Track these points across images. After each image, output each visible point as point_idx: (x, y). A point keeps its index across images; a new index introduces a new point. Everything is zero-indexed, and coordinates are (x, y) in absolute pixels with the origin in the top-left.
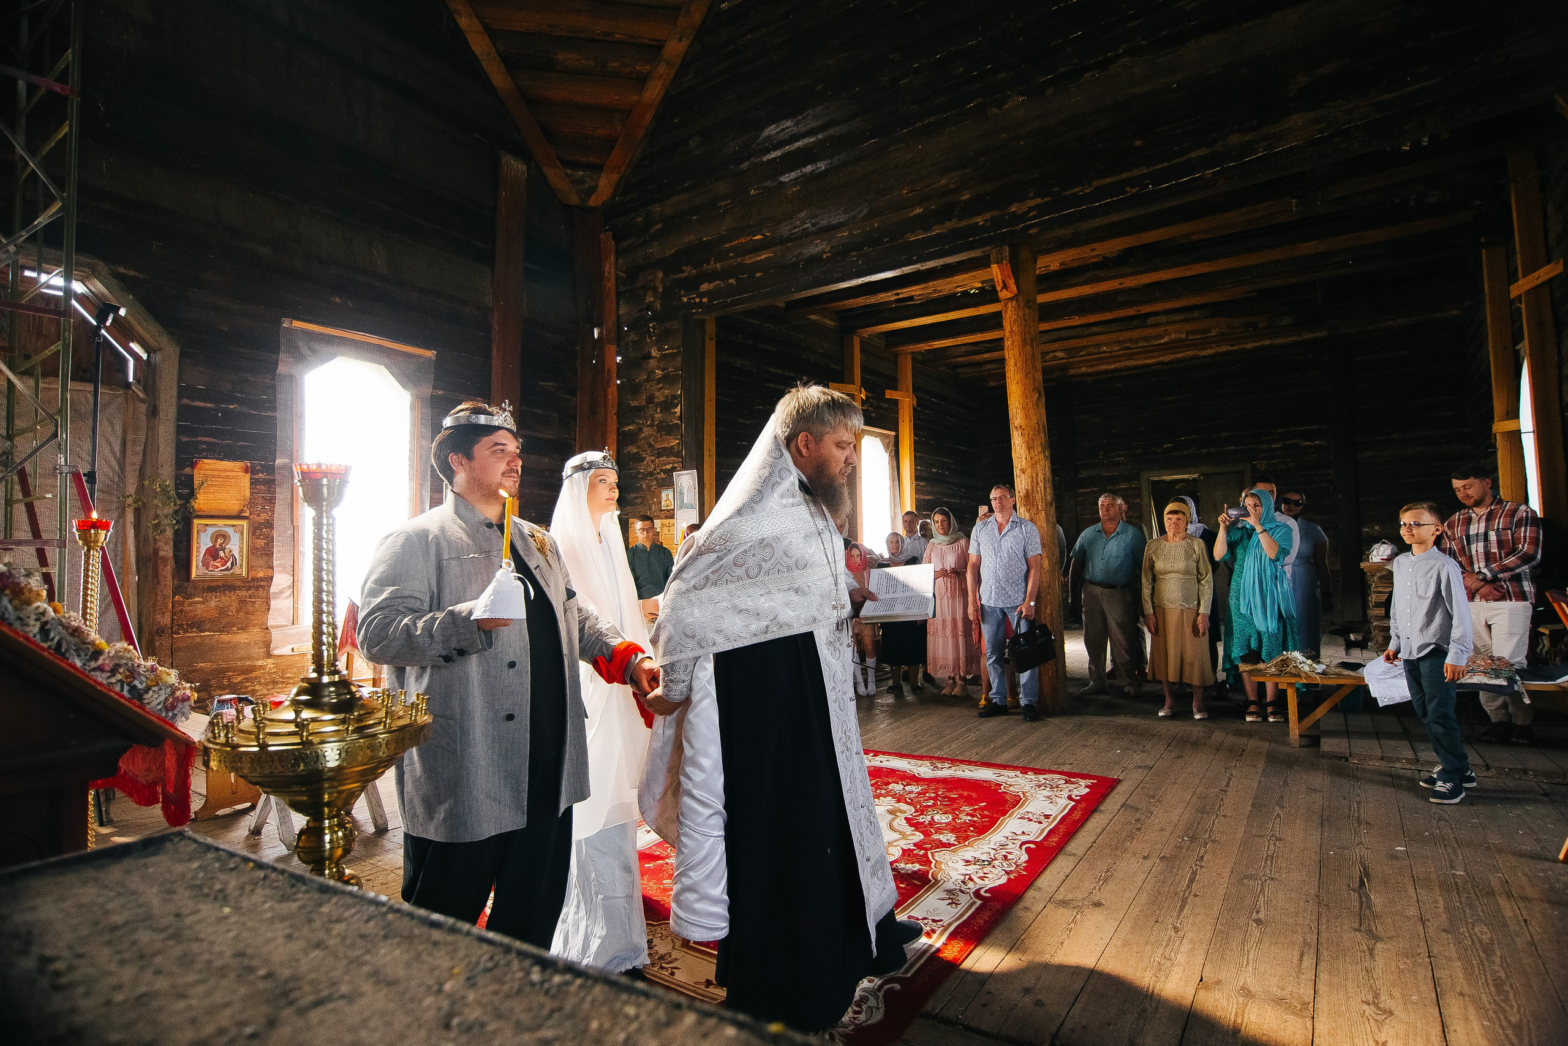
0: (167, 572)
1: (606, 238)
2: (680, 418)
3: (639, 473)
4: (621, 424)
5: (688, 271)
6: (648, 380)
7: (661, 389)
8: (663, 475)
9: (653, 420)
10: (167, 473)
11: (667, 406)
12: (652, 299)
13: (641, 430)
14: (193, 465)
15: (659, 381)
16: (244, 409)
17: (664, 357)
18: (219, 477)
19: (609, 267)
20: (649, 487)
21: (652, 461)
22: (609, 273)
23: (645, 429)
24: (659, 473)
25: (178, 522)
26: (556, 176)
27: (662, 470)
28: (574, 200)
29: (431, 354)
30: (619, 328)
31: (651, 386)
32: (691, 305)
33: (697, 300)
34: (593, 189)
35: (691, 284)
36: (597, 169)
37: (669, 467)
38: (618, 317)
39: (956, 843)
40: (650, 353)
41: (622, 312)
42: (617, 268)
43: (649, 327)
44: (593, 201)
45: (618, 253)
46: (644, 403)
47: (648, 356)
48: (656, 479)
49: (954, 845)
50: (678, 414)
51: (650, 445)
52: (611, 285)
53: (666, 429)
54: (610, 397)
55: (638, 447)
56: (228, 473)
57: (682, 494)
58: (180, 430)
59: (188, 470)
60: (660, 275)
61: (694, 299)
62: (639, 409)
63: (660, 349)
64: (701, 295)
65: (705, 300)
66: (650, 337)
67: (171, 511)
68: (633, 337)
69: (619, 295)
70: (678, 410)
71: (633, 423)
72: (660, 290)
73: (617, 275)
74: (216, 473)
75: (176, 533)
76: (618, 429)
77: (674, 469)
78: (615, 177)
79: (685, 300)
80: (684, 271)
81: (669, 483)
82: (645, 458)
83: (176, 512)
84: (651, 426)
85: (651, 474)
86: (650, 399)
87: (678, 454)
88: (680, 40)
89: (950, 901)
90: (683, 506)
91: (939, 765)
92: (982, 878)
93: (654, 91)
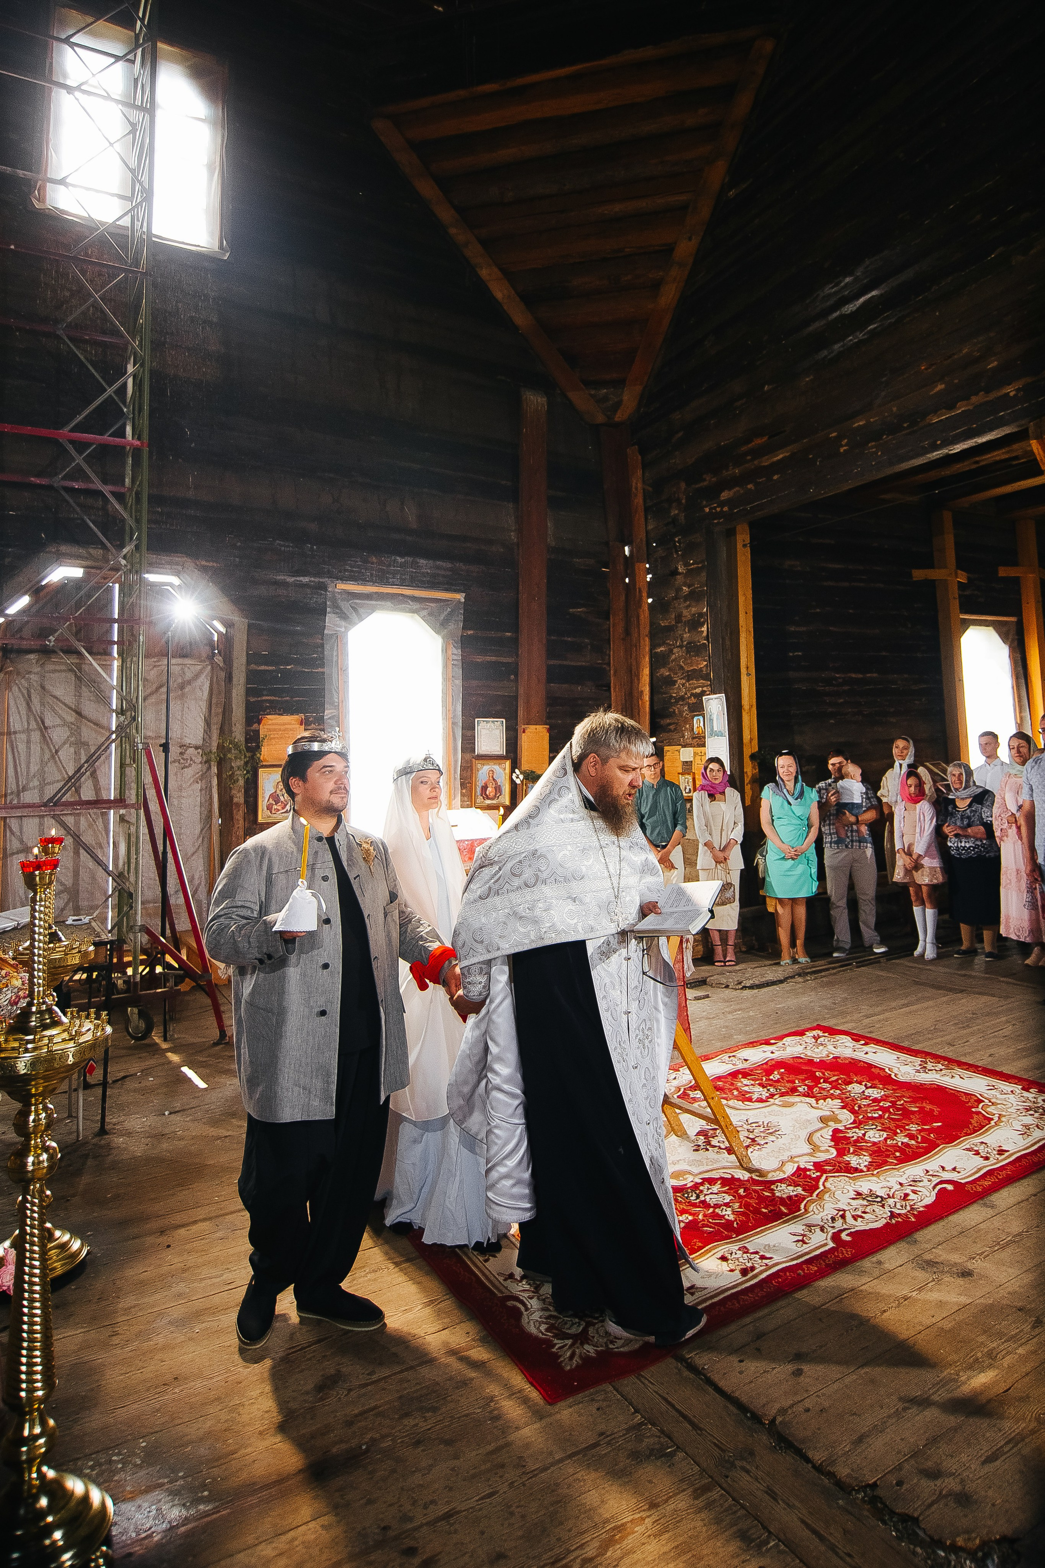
0: (240, 815)
1: (633, 454)
2: (707, 638)
3: (672, 697)
4: (653, 646)
5: (709, 479)
6: (676, 598)
7: (687, 607)
8: (693, 700)
9: (682, 642)
10: (238, 733)
11: (695, 624)
12: (676, 512)
13: (671, 651)
14: (259, 722)
15: (686, 598)
16: (299, 668)
17: (690, 573)
18: (280, 730)
19: (637, 484)
20: (681, 712)
21: (683, 685)
22: (636, 489)
23: (675, 650)
24: (689, 698)
25: (248, 772)
26: (580, 399)
27: (692, 694)
28: (600, 418)
29: (460, 597)
30: (648, 544)
31: (679, 604)
32: (714, 515)
33: (718, 509)
34: (618, 405)
35: (713, 493)
36: (619, 383)
37: (698, 690)
38: (647, 532)
39: (865, 1169)
40: (677, 568)
41: (650, 527)
42: (644, 482)
43: (675, 541)
44: (620, 416)
45: (644, 467)
46: (673, 623)
47: (675, 573)
48: (688, 703)
49: (862, 1171)
50: (705, 634)
51: (681, 668)
52: (639, 501)
53: (694, 649)
54: (642, 617)
55: (670, 670)
56: (286, 726)
57: (711, 720)
58: (249, 692)
59: (255, 726)
60: (683, 485)
61: (715, 508)
62: (670, 629)
63: (686, 564)
65: (726, 509)
66: (677, 552)
67: (242, 762)
68: (661, 553)
69: (647, 510)
70: (704, 629)
71: (664, 644)
72: (684, 501)
73: (644, 489)
74: (277, 727)
75: (247, 781)
76: (651, 650)
77: (703, 693)
78: (638, 389)
79: (707, 510)
80: (705, 480)
81: (698, 708)
82: (676, 681)
83: (246, 763)
84: (681, 647)
85: (682, 698)
86: (679, 618)
87: (706, 677)
88: (690, 239)
89: (800, 1238)
90: (713, 734)
91: (929, 1066)
92: (855, 1218)
93: (669, 295)
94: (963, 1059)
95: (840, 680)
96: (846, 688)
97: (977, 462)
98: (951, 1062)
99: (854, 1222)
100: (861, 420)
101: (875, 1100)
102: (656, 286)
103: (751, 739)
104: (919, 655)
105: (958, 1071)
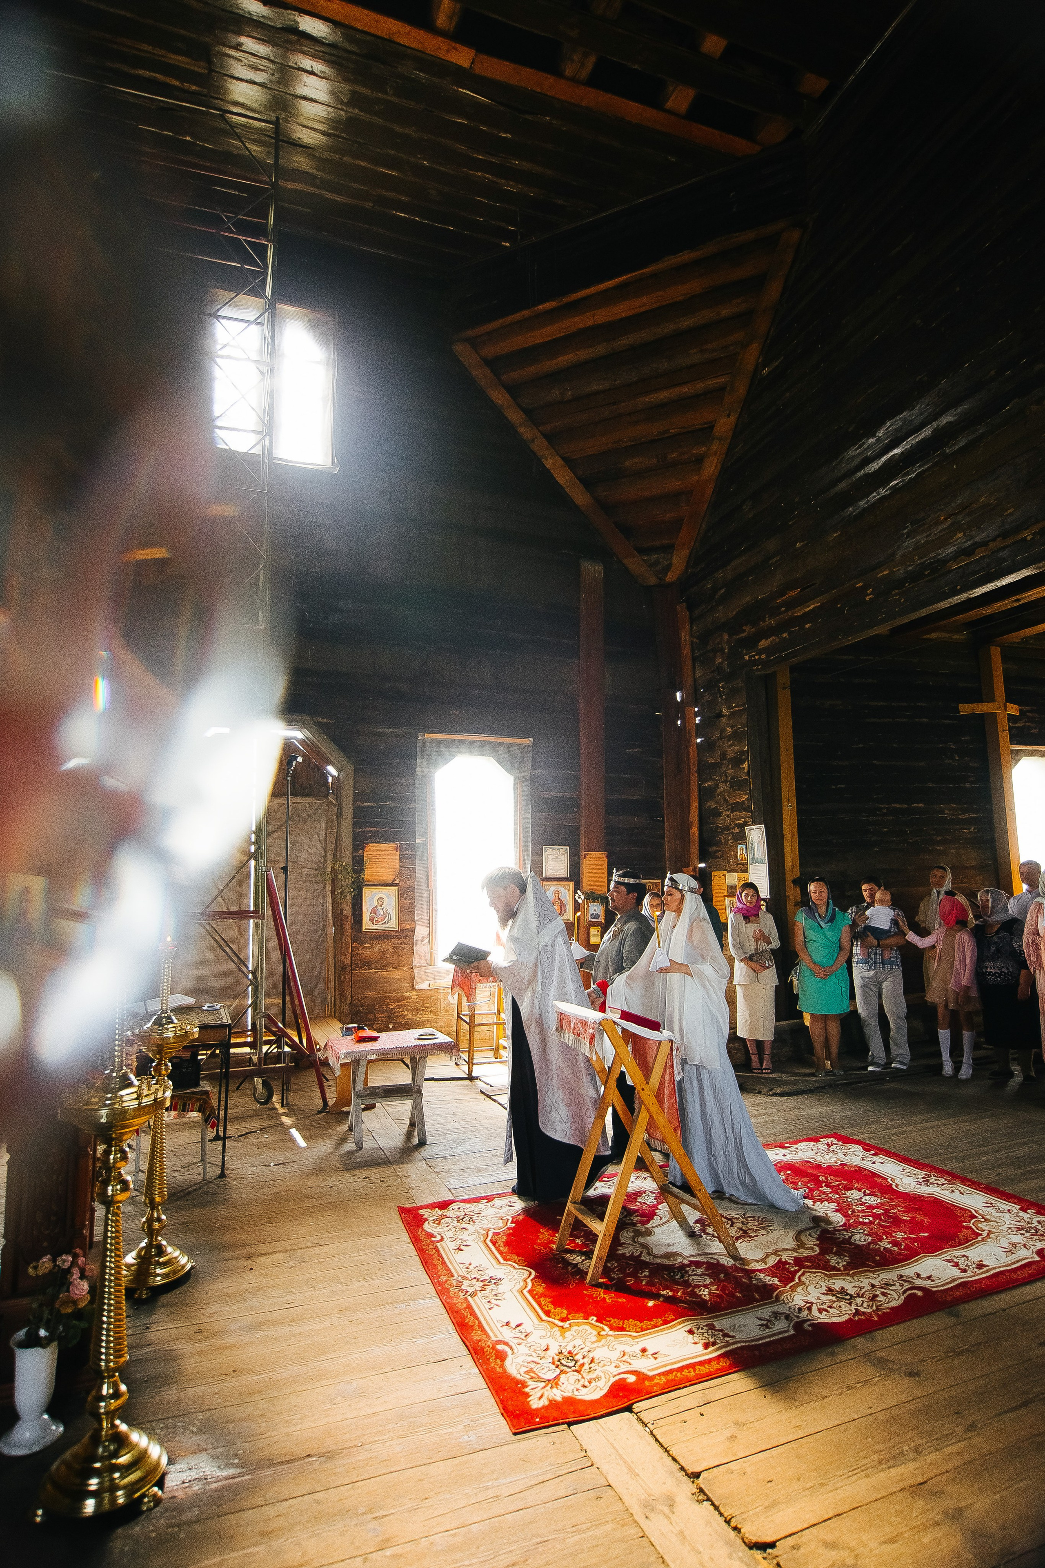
0: (348, 925)
1: (681, 609)
2: (748, 774)
3: (718, 827)
4: (701, 782)
5: (748, 630)
6: (721, 738)
7: (731, 746)
8: (737, 830)
9: (727, 777)
10: (347, 857)
11: (737, 761)
12: (720, 660)
13: (717, 786)
14: (363, 849)
15: (729, 738)
16: (395, 804)
17: (732, 715)
18: (380, 855)
19: (685, 636)
20: (727, 840)
21: (728, 816)
22: (685, 641)
23: (721, 785)
24: (733, 828)
25: (354, 890)
26: (635, 564)
27: (736, 825)
28: (653, 580)
29: (529, 741)
30: (696, 689)
31: (724, 744)
32: (753, 663)
33: (757, 657)
34: (668, 568)
35: (751, 643)
36: (669, 549)
37: (741, 821)
38: (695, 680)
39: (842, 1268)
40: (721, 711)
41: (698, 675)
42: (691, 635)
43: (719, 687)
44: (670, 577)
45: (692, 621)
46: (719, 760)
47: (720, 715)
48: (732, 833)
49: (839, 1270)
50: (746, 770)
51: (726, 801)
52: (686, 651)
53: (737, 785)
54: (692, 755)
55: (716, 802)
56: (385, 852)
57: (753, 848)
58: (355, 824)
59: (360, 852)
60: (726, 636)
61: (754, 656)
62: (715, 766)
63: (729, 708)
64: (760, 653)
65: (763, 656)
66: (721, 696)
67: (350, 882)
68: (707, 697)
69: (694, 659)
70: (746, 765)
71: (711, 779)
72: (726, 651)
73: (692, 642)
74: (378, 853)
75: (353, 898)
76: (699, 785)
77: (745, 824)
78: (685, 553)
79: (747, 658)
80: (744, 631)
81: (741, 838)
82: (722, 813)
83: (353, 883)
84: (726, 781)
85: (727, 828)
86: (723, 756)
87: (748, 809)
88: (729, 416)
89: (765, 1323)
90: (755, 861)
91: (933, 1179)
92: (820, 1311)
93: (711, 468)
94: (969, 1176)
95: (885, 811)
96: (891, 818)
97: (1018, 600)
98: (954, 1177)
99: (818, 1315)
100: (884, 571)
101: (870, 1207)
102: (699, 461)
103: (793, 866)
104: (968, 785)
105: (962, 1187)
